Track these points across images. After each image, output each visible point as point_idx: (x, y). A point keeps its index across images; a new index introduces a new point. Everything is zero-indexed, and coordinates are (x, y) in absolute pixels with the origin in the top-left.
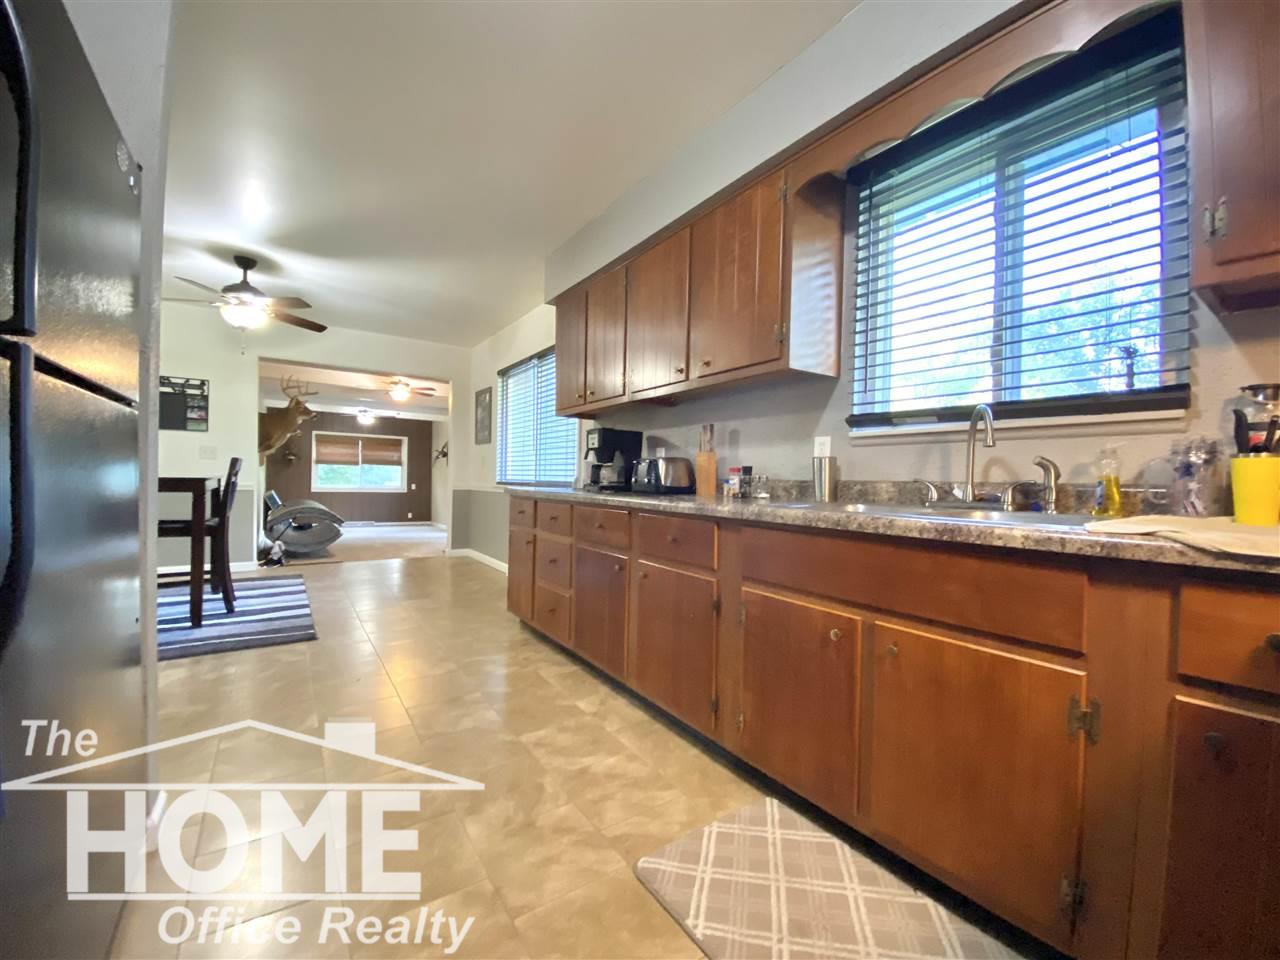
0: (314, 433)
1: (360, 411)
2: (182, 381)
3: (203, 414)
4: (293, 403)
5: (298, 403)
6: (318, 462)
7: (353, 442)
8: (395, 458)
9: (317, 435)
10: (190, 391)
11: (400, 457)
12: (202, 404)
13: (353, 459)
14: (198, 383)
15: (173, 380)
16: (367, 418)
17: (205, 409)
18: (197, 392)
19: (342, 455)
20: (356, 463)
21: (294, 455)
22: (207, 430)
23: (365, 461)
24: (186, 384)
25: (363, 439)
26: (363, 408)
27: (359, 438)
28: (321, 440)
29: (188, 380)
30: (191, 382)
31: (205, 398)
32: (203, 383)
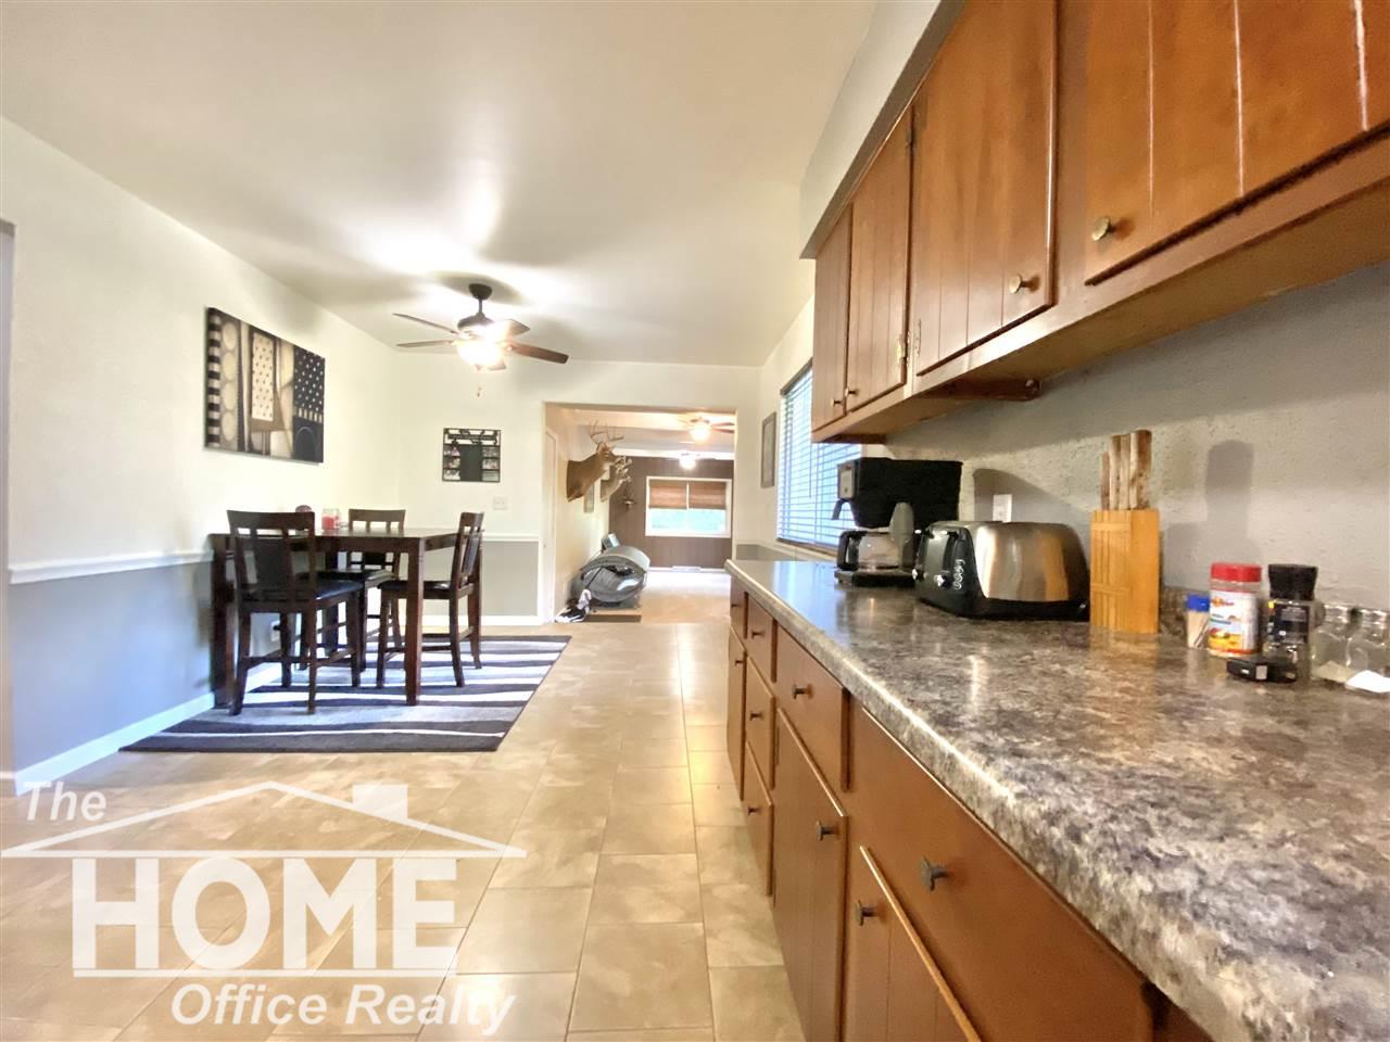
0: (649, 478)
1: (681, 455)
2: (478, 433)
3: (495, 464)
4: (600, 449)
5: (605, 449)
6: (651, 506)
7: (680, 486)
8: (720, 503)
9: (651, 481)
10: (485, 443)
11: (724, 501)
12: (495, 454)
13: (682, 504)
14: (491, 433)
15: (472, 433)
16: (688, 462)
17: (497, 459)
18: (491, 443)
19: (672, 499)
20: (685, 508)
21: (631, 500)
22: (498, 481)
23: (694, 505)
24: (482, 436)
25: (691, 483)
26: (682, 452)
27: (685, 482)
28: (654, 484)
29: (484, 431)
30: (487, 433)
31: (497, 448)
32: (496, 432)
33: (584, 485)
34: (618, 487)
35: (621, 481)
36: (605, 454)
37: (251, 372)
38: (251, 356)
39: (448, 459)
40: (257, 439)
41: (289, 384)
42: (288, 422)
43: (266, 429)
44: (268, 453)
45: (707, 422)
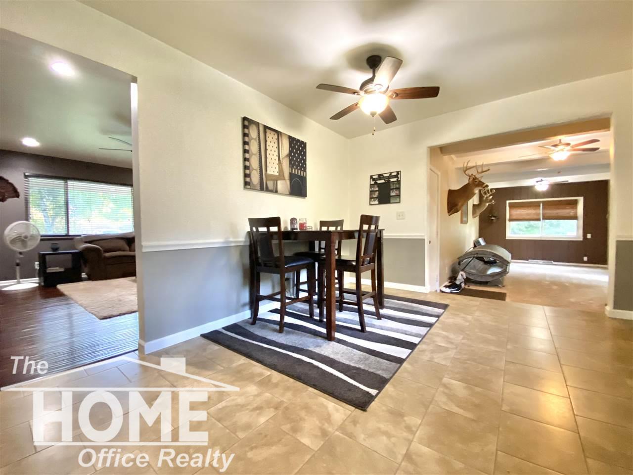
0: (508, 202)
1: (537, 182)
2: (388, 175)
3: (398, 192)
5: (475, 179)
6: (510, 220)
7: (536, 205)
8: (572, 214)
9: (509, 203)
10: (392, 180)
11: (576, 213)
12: (397, 186)
13: (535, 217)
14: (395, 174)
15: (385, 175)
16: (542, 185)
17: (399, 189)
18: (395, 179)
19: (528, 214)
20: (539, 220)
21: (494, 217)
22: (400, 202)
23: (545, 218)
24: (391, 176)
25: (543, 202)
26: (539, 179)
27: (539, 202)
28: (512, 206)
29: (391, 173)
30: (393, 174)
31: (399, 182)
32: (398, 173)
33: (460, 204)
34: (485, 208)
35: (487, 204)
36: (475, 183)
37: (266, 150)
38: (266, 141)
39: (372, 192)
40: (270, 185)
41: (287, 156)
42: (287, 175)
43: (275, 179)
44: (276, 192)
45: (568, 144)
